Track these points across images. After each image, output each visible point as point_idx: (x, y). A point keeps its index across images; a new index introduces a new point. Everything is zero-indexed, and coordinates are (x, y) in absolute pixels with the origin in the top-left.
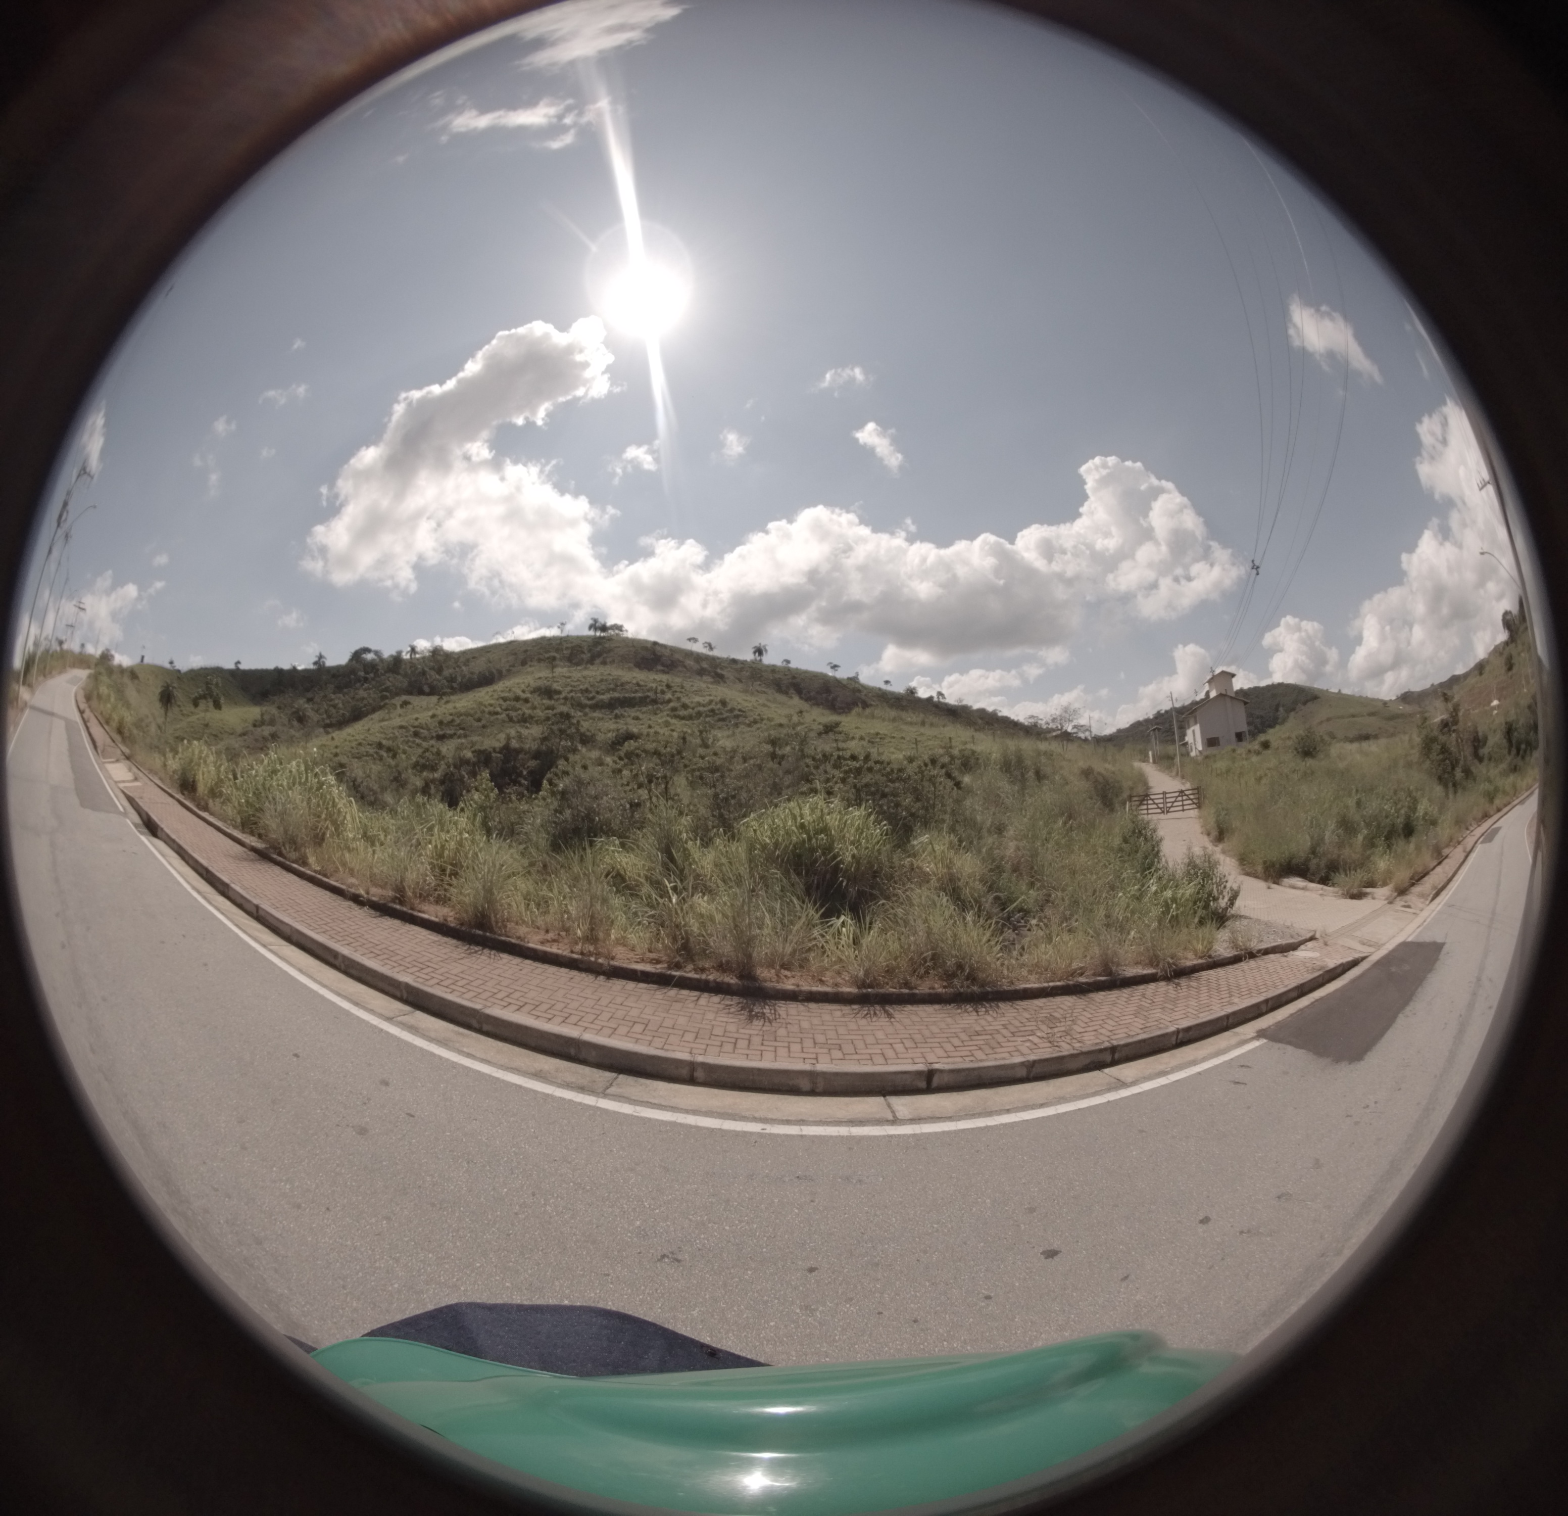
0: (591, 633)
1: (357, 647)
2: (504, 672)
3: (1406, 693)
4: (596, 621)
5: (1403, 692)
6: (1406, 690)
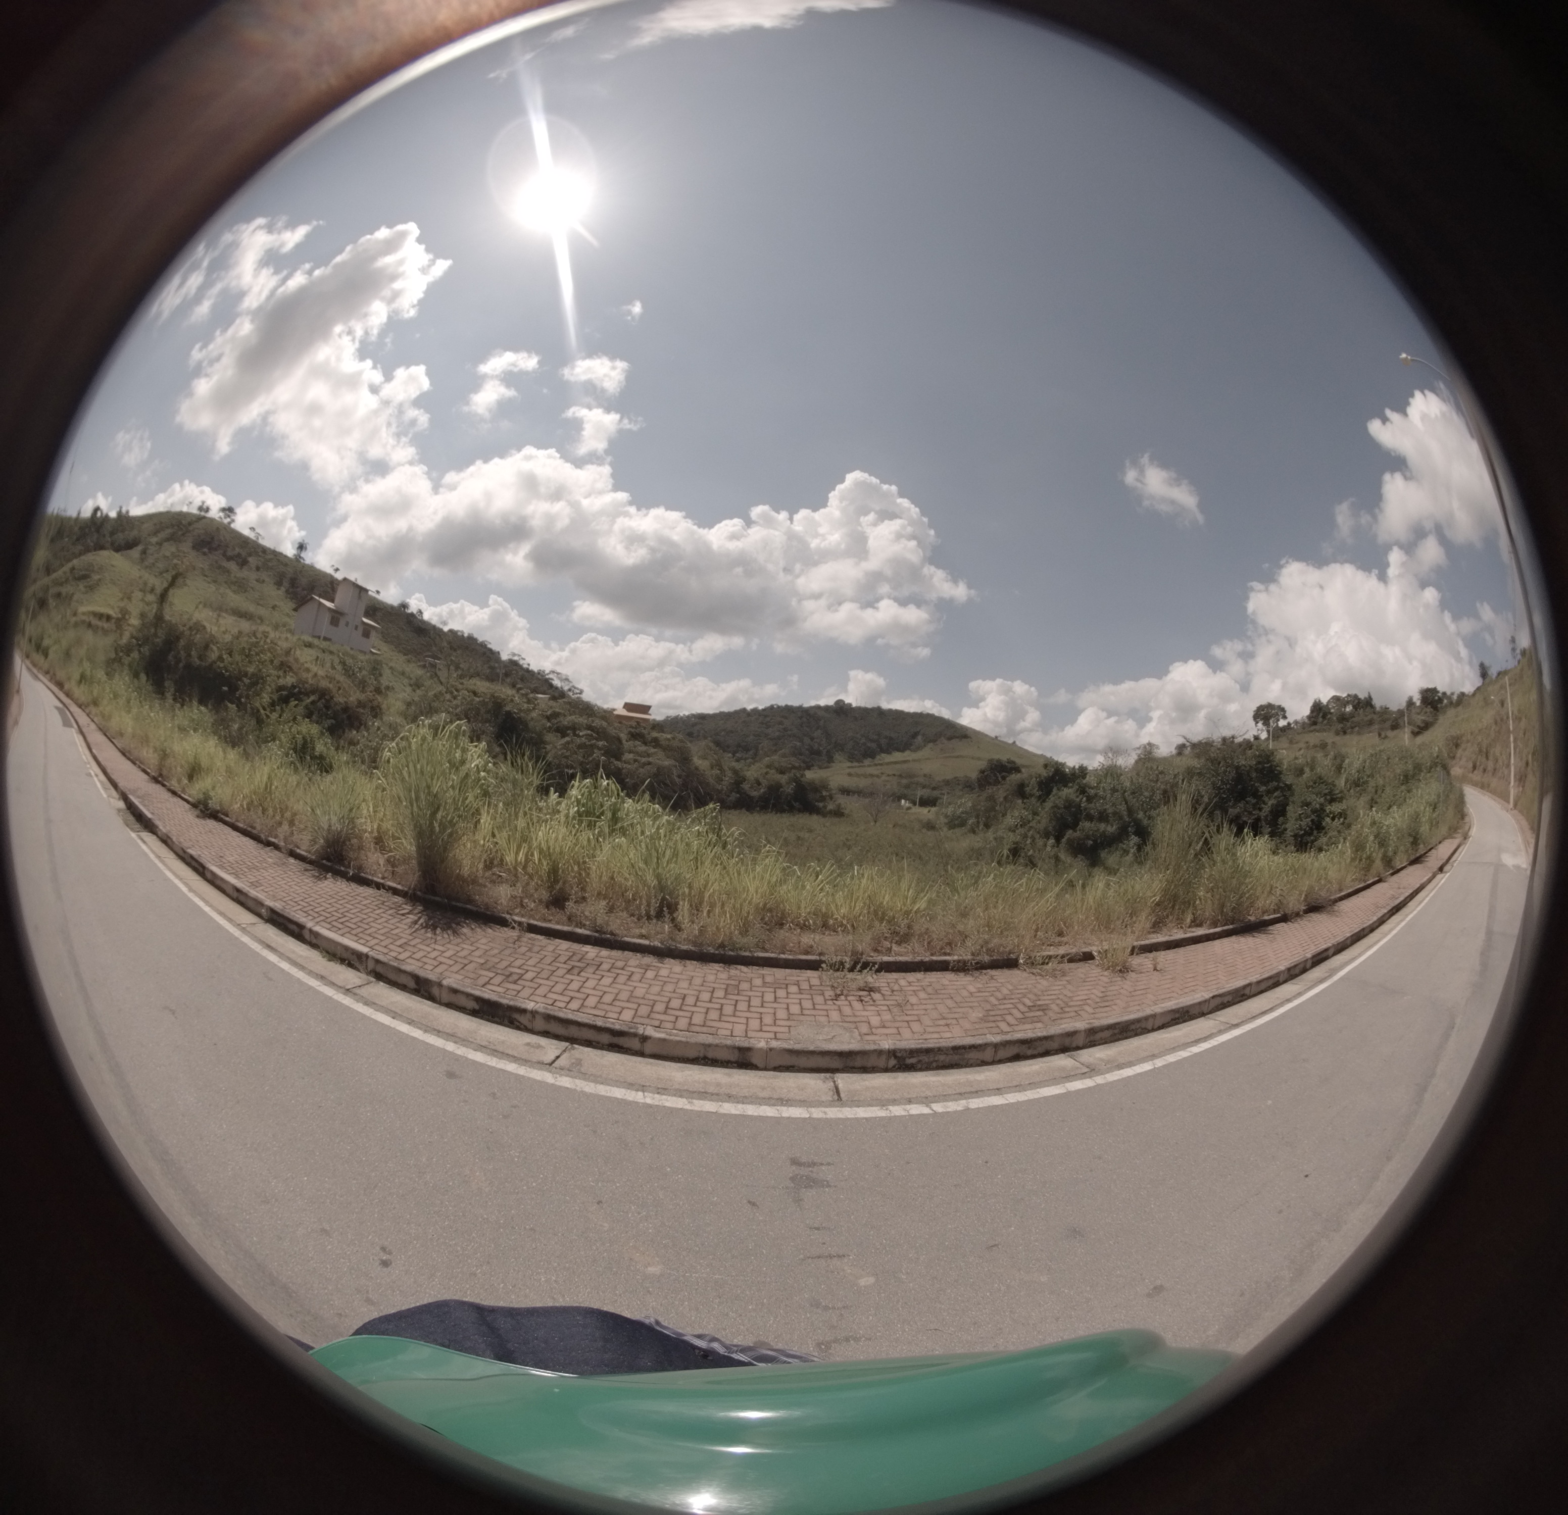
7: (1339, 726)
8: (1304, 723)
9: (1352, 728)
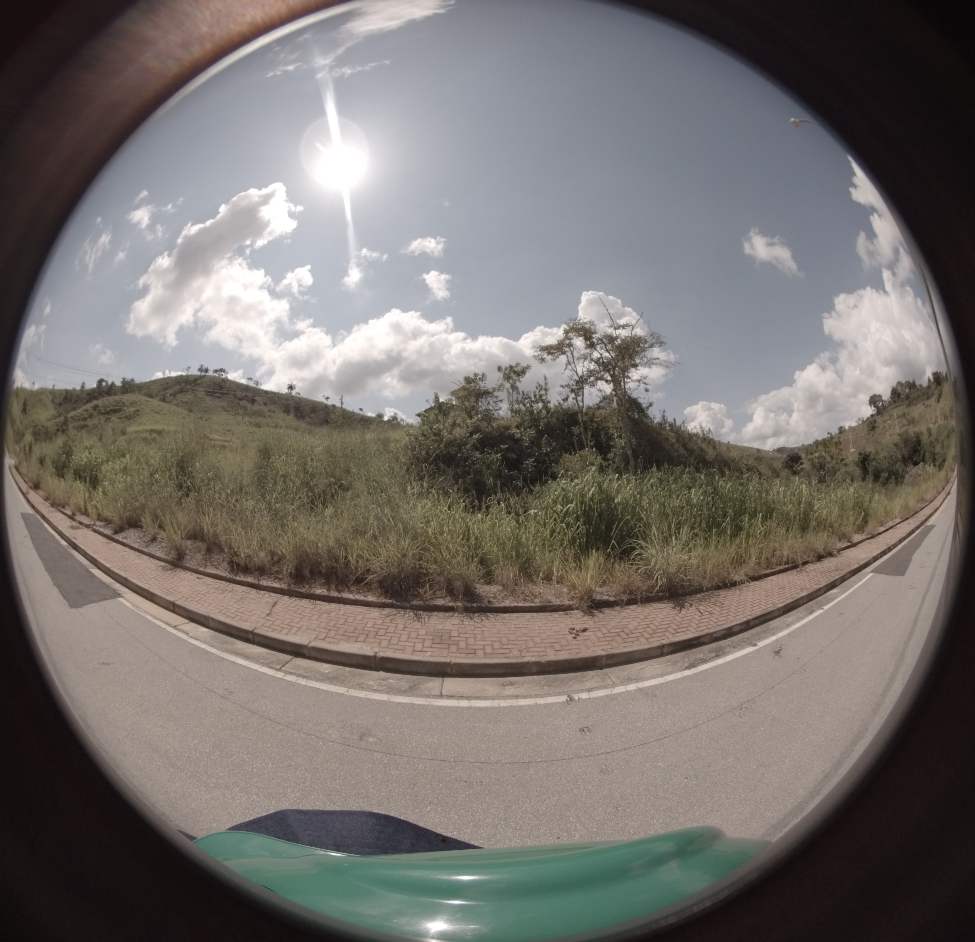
0: (199, 373)
1: (98, 378)
2: (154, 394)
3: (781, 448)
4: (202, 366)
5: (779, 447)
6: (782, 446)
7: (907, 402)
8: (889, 402)
9: (912, 401)
